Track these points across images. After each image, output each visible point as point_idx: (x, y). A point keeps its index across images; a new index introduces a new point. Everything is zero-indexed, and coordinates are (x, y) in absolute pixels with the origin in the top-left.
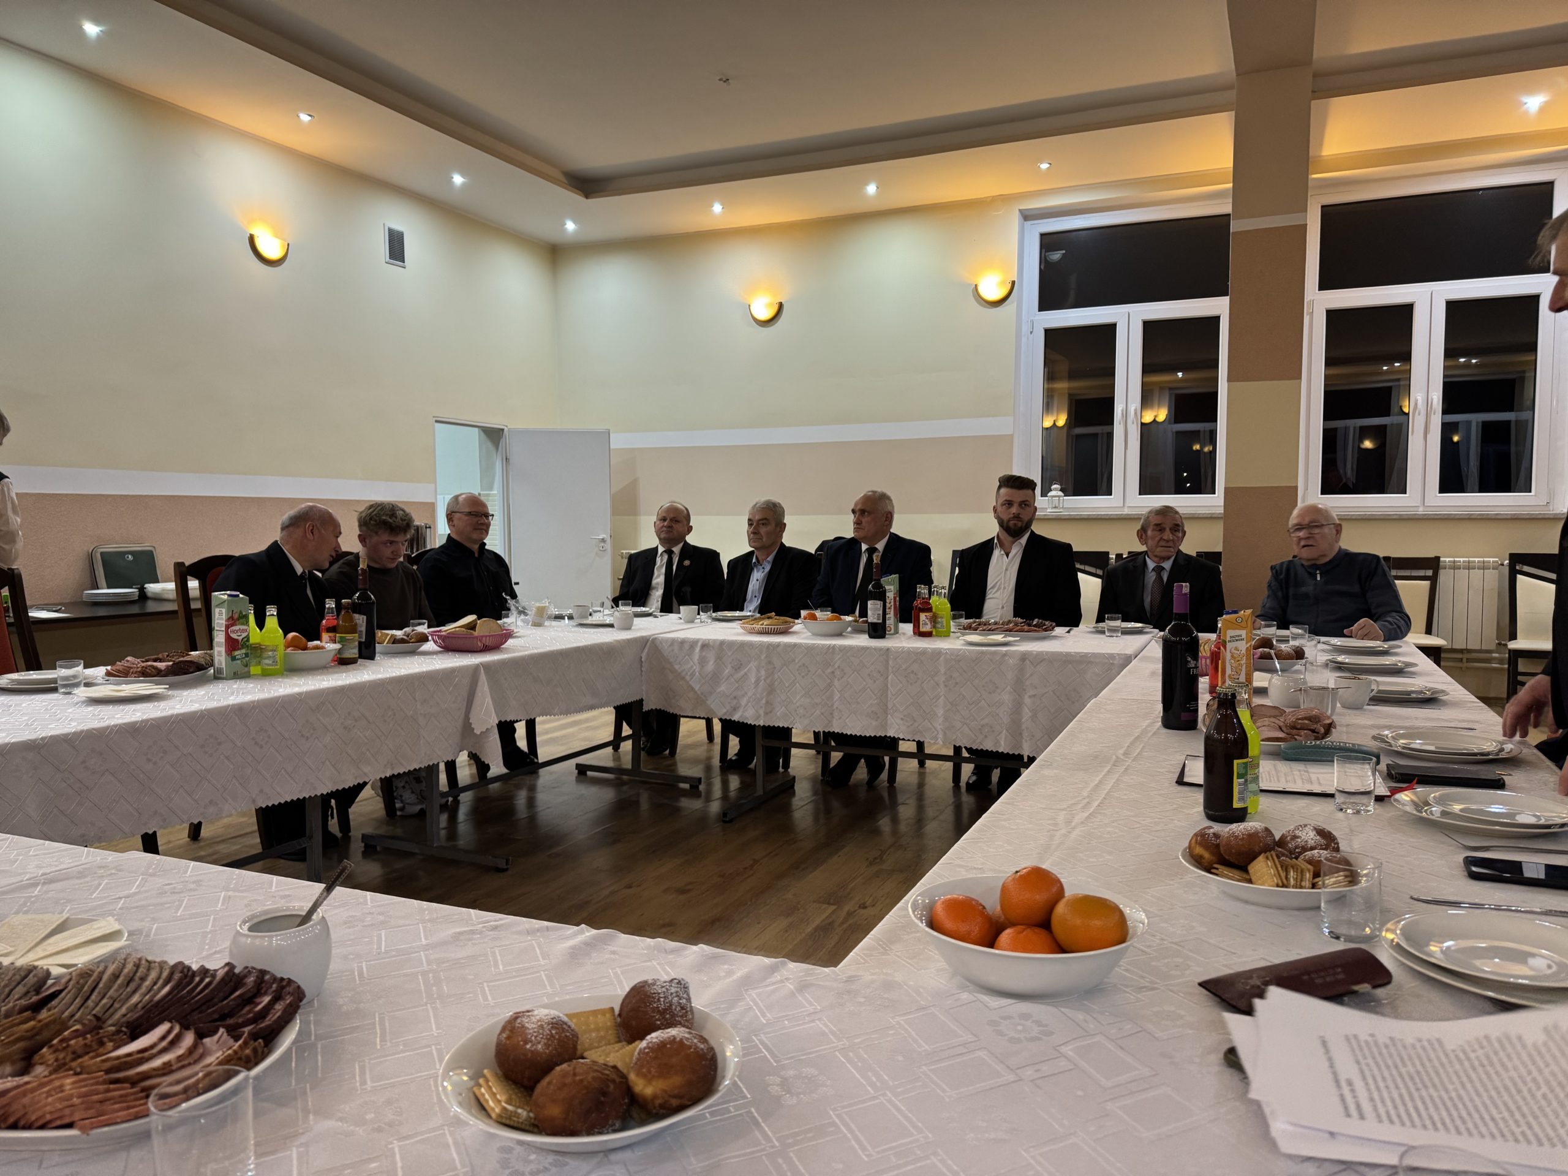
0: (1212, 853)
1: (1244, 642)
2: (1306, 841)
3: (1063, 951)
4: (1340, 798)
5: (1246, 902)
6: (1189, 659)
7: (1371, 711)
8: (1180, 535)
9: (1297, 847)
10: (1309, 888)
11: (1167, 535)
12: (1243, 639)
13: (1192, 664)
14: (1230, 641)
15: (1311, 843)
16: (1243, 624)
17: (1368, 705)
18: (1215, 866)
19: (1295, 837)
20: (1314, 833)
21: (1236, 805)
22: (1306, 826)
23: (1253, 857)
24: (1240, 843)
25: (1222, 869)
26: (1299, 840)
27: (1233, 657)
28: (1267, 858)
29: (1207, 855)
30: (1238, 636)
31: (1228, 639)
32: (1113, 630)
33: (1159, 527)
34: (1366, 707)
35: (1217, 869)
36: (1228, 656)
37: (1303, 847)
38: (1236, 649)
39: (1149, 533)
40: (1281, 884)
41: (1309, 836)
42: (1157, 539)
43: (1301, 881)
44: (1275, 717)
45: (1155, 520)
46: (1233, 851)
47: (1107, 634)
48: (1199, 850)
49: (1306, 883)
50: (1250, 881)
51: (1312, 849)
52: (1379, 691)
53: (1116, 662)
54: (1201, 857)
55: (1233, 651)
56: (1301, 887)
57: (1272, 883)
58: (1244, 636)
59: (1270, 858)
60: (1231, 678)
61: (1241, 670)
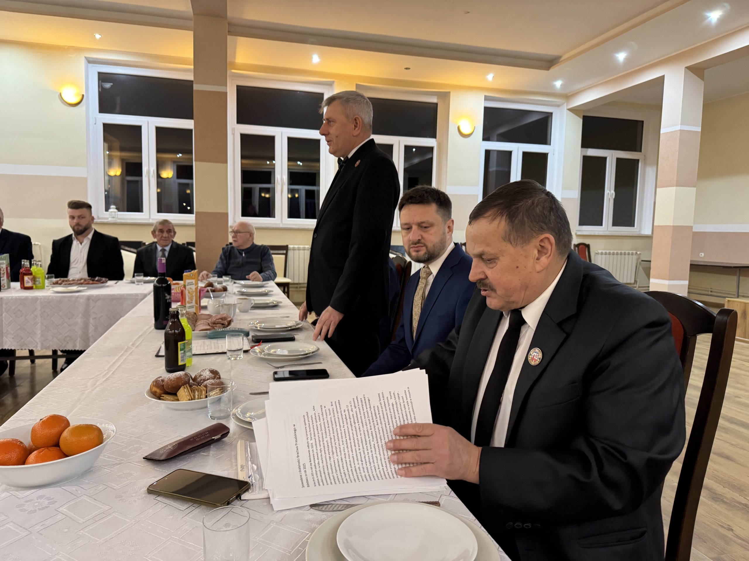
0: (161, 390)
1: (194, 285)
2: (206, 377)
3: (67, 456)
4: (229, 354)
5: (177, 410)
6: (166, 295)
7: (251, 312)
8: (172, 234)
9: (201, 380)
10: (204, 398)
11: (165, 234)
12: (193, 284)
13: (168, 297)
14: (187, 285)
15: (208, 377)
16: (194, 277)
17: (251, 310)
18: (163, 395)
19: (201, 375)
20: (209, 372)
21: (180, 363)
22: (205, 369)
23: (178, 388)
24: (173, 383)
25: (166, 396)
26: (202, 377)
27: (189, 292)
28: (185, 388)
29: (158, 391)
30: (191, 283)
31: (186, 284)
32: (139, 281)
33: (161, 231)
34: (250, 311)
35: (163, 397)
36: (187, 292)
37: (204, 380)
38: (191, 289)
39: (157, 233)
40: (190, 399)
41: (207, 374)
42: (160, 236)
43: (201, 395)
44: (207, 319)
45: (160, 227)
46: (170, 387)
47: (136, 283)
48: (155, 389)
49: (204, 396)
50: (178, 400)
51: (208, 380)
52: (255, 304)
53: (139, 297)
54: (156, 392)
55: (189, 290)
58: (194, 283)
59: (186, 388)
60: (189, 303)
61: (193, 298)
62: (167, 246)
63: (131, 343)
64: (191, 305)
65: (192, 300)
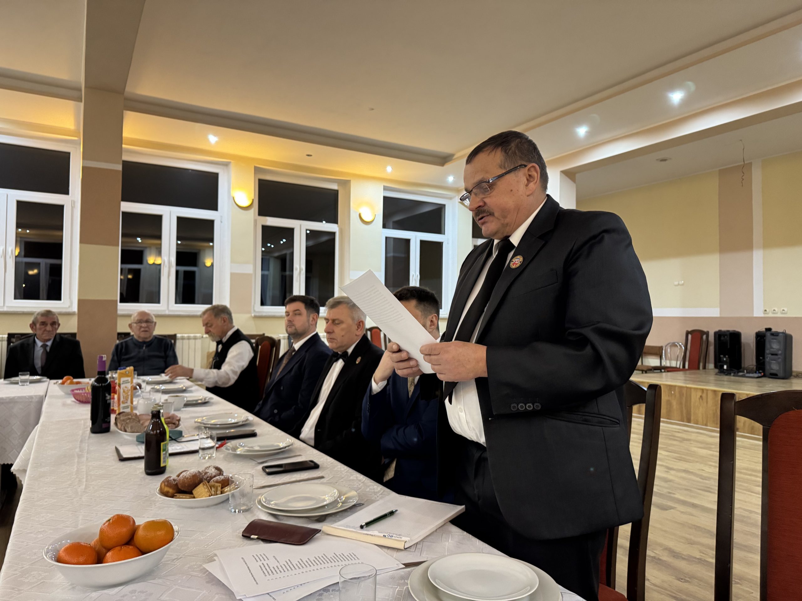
0: (173, 489)
1: (130, 384)
2: (212, 474)
3: (143, 553)
5: (192, 508)
6: (107, 395)
7: (185, 411)
8: (57, 326)
9: (208, 477)
10: (220, 494)
12: (129, 382)
13: (108, 397)
14: (122, 384)
15: (214, 474)
16: (130, 374)
17: (183, 408)
18: (175, 495)
19: (206, 473)
20: (214, 469)
21: (162, 465)
22: (210, 467)
23: (196, 485)
24: (190, 480)
25: (178, 495)
26: (209, 474)
27: (124, 391)
28: (204, 485)
29: (171, 491)
30: (127, 381)
31: (121, 382)
32: (24, 381)
36: (122, 391)
37: (210, 477)
38: (126, 387)
39: (38, 326)
40: (211, 495)
41: (212, 471)
43: (217, 491)
45: (41, 319)
46: (186, 485)
47: (20, 384)
48: (166, 489)
49: (219, 492)
50: (194, 497)
51: (215, 476)
52: (187, 401)
53: (33, 400)
54: (168, 492)
55: (124, 388)
56: (217, 495)
57: (207, 496)
58: (130, 380)
60: (123, 403)
61: (128, 398)
62: (49, 340)
63: (77, 450)
64: (126, 405)
65: (127, 400)
